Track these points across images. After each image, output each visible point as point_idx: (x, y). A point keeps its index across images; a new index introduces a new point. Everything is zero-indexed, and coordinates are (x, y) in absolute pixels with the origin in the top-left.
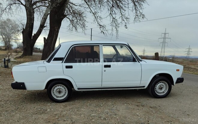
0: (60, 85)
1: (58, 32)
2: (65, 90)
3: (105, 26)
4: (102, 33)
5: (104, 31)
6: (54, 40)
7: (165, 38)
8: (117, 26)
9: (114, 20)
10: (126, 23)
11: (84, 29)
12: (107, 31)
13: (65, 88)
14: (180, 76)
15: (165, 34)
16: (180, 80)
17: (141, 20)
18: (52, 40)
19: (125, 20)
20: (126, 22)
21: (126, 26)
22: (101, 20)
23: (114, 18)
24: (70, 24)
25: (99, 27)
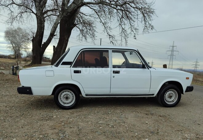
0: (67, 91)
1: (68, 41)
2: (72, 96)
3: (114, 36)
4: (112, 43)
5: (113, 41)
6: (63, 49)
7: (173, 51)
8: (126, 37)
9: (123, 30)
10: (135, 34)
11: (93, 39)
12: (116, 41)
13: (72, 94)
14: (189, 85)
15: (173, 47)
16: (190, 89)
17: (150, 31)
18: (62, 48)
19: (134, 31)
20: (135, 32)
21: (135, 36)
22: (111, 30)
23: (123, 29)
24: (80, 34)
25: (109, 37)
